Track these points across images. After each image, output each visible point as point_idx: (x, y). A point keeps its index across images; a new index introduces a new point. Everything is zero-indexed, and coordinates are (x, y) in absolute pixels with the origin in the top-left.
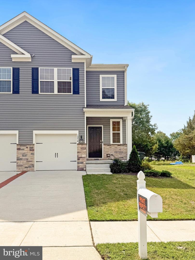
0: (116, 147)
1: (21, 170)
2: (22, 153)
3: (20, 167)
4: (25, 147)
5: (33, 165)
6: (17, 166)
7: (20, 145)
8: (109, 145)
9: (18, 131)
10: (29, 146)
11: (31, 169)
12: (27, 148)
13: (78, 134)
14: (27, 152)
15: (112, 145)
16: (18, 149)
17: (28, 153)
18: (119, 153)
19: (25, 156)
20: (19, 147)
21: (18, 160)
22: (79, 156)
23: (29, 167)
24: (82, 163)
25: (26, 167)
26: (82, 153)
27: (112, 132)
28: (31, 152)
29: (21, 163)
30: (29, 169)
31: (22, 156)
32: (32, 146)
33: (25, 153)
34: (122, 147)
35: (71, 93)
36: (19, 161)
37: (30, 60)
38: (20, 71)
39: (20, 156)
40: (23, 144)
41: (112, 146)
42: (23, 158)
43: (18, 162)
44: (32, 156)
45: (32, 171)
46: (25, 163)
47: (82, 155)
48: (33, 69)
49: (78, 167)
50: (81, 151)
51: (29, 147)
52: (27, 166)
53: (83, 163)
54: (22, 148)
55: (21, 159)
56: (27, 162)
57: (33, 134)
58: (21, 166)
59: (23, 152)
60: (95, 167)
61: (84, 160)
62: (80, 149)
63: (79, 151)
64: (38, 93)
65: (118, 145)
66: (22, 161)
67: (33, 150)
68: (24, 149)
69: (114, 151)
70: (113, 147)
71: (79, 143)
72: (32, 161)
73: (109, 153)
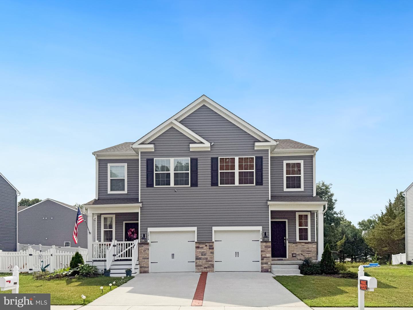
0: (303, 245)
1: (200, 270)
2: (201, 252)
3: (199, 267)
4: (204, 245)
5: (212, 265)
6: (196, 266)
7: (199, 243)
8: (295, 243)
9: (196, 227)
10: (208, 244)
11: (210, 270)
12: (206, 246)
13: (261, 230)
14: (206, 250)
15: (299, 242)
16: (197, 247)
17: (207, 252)
18: (307, 252)
19: (205, 255)
20: (198, 245)
21: (197, 259)
22: (263, 256)
23: (209, 267)
24: (266, 263)
25: (205, 268)
26: (266, 252)
27: (298, 227)
28: (211, 250)
29: (200, 263)
30: (208, 270)
31: (201, 255)
32: (211, 244)
33: (204, 252)
34: (310, 245)
35: (253, 184)
36: (199, 261)
37: (209, 150)
38: (198, 161)
39: (199, 255)
40: (203, 242)
41: (298, 244)
42: (202, 258)
43: (197, 261)
44: (212, 255)
45: (212, 271)
46: (204, 263)
47: (267, 254)
48: (212, 159)
49: (262, 268)
50: (265, 250)
51: (208, 246)
52: (206, 266)
53: (268, 264)
54: (201, 246)
55: (200, 259)
56: (206, 261)
57: (212, 231)
58: (201, 266)
59: (202, 250)
60: (282, 269)
61: (268, 260)
62: (264, 247)
63: (263, 250)
64: (217, 185)
65: (306, 243)
66: (201, 261)
67: (213, 249)
68: (203, 248)
69: (301, 250)
70: (300, 246)
71: (263, 240)
72: (211, 261)
73: (295, 252)
